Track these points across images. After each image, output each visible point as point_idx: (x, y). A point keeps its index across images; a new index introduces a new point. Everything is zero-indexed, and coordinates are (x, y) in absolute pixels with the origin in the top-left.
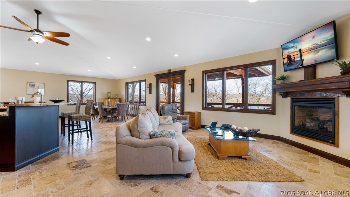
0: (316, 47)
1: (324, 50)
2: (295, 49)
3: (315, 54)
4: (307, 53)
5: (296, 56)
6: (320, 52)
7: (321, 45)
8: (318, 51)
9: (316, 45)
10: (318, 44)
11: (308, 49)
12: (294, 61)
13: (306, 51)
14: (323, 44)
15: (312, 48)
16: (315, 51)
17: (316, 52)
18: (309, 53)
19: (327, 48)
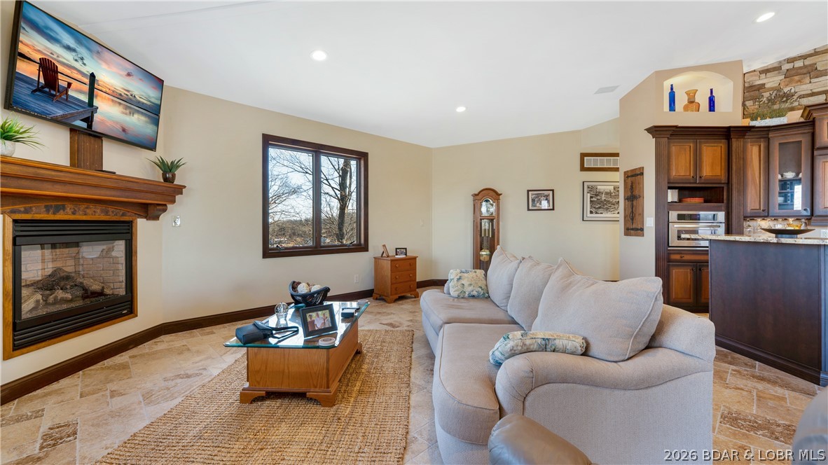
0: (130, 99)
1: (143, 118)
2: (76, 60)
3: (126, 114)
4: (109, 99)
5: (75, 84)
6: (136, 116)
7: (139, 102)
8: (132, 113)
9: (132, 95)
10: (135, 97)
11: (113, 91)
12: (67, 93)
13: (108, 91)
14: (143, 103)
15: (121, 95)
16: (126, 108)
17: (128, 111)
18: (113, 101)
19: (149, 117)
